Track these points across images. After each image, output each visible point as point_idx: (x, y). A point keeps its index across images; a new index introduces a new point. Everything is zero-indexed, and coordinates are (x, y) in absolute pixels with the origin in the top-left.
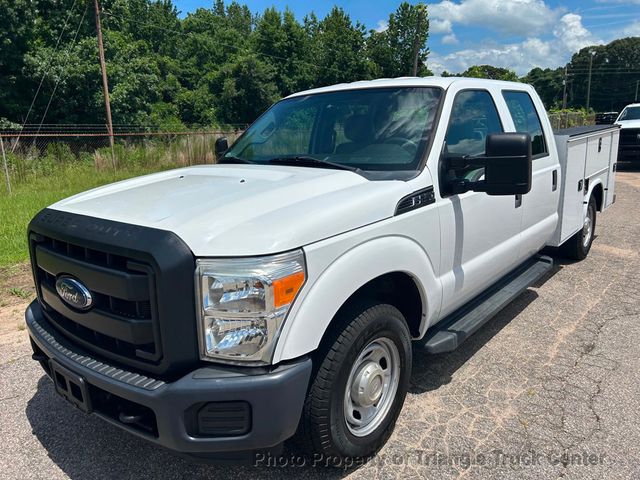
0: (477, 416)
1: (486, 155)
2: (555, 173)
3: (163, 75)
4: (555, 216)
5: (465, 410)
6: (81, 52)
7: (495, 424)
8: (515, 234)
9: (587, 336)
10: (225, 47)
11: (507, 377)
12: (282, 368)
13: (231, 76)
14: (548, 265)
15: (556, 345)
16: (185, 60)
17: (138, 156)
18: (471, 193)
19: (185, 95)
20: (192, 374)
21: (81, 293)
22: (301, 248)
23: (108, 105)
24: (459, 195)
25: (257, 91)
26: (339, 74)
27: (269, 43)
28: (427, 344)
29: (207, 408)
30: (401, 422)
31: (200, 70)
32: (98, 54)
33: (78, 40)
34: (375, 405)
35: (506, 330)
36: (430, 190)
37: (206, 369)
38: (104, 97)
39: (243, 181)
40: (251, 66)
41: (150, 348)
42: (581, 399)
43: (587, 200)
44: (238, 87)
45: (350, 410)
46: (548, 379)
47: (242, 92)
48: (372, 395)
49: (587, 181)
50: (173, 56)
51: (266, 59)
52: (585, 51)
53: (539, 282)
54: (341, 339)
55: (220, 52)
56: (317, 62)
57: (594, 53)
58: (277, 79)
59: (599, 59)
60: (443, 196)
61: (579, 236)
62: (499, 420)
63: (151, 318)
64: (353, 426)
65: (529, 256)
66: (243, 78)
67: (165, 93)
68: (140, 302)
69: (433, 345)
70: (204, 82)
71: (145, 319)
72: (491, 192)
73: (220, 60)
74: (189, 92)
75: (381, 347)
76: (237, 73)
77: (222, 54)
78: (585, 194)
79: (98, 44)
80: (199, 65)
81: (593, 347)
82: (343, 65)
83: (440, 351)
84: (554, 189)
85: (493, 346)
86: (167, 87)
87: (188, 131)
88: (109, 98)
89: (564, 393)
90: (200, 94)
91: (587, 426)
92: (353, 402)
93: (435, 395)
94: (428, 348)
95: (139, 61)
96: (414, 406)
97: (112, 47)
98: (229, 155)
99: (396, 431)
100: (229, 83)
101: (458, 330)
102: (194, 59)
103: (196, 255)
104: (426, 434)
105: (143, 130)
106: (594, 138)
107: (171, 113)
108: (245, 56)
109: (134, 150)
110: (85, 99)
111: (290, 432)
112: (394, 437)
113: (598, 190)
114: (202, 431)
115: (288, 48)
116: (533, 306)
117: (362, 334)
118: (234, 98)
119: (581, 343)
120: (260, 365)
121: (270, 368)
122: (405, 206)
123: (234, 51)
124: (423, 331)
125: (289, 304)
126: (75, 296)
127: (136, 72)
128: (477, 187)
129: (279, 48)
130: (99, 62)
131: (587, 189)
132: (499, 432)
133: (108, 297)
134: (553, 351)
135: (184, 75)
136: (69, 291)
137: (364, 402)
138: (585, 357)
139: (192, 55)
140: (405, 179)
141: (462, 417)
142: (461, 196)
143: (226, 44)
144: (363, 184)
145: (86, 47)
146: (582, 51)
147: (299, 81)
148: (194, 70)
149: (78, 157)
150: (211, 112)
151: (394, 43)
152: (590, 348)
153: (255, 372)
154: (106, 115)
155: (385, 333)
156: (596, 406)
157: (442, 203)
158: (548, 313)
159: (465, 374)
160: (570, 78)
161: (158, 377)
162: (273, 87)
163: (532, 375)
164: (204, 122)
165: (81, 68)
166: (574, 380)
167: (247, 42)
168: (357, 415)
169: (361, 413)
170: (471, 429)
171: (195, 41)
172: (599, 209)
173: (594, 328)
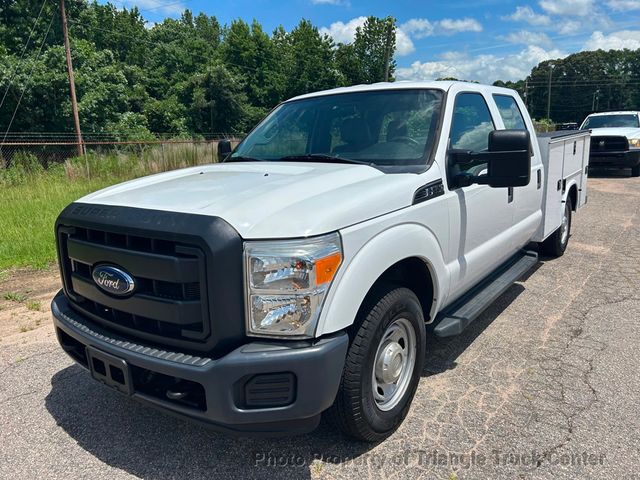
0: (484, 393)
1: (489, 150)
2: (539, 171)
3: (131, 84)
4: (540, 212)
5: (472, 388)
6: (48, 61)
7: (501, 399)
8: (508, 228)
9: (575, 323)
10: (195, 57)
11: (507, 359)
12: (323, 341)
13: (202, 86)
14: (533, 259)
15: (548, 330)
16: (154, 69)
17: (110, 165)
18: (475, 186)
19: (154, 104)
20: (239, 349)
21: (123, 280)
22: (337, 231)
23: (76, 114)
24: (463, 188)
25: (227, 102)
26: (310, 84)
27: (237, 53)
28: (436, 329)
29: (255, 380)
30: (416, 401)
31: (169, 80)
32: (66, 63)
33: (46, 48)
34: (395, 383)
35: (499, 319)
36: (439, 182)
37: (251, 345)
38: (72, 107)
39: (266, 175)
40: (220, 76)
41: (198, 327)
42: (577, 376)
43: (565, 199)
44: (208, 98)
45: (375, 386)
46: (544, 360)
47: (212, 103)
48: (394, 372)
49: (565, 181)
50: (141, 65)
51: (235, 69)
52: (544, 65)
53: (525, 277)
54: (369, 317)
55: (188, 61)
56: (287, 73)
57: (553, 66)
58: (248, 90)
59: (558, 72)
60: (450, 188)
61: (557, 233)
62: (505, 396)
63: (199, 299)
64: (378, 401)
65: (516, 251)
66: (213, 88)
67: (132, 102)
68: (186, 285)
69: (441, 329)
70: (172, 93)
71: (192, 299)
72: (494, 185)
73: (190, 69)
74: (157, 102)
75: (399, 328)
76: (207, 83)
77: (191, 64)
78: (563, 193)
79: (65, 51)
80: (167, 75)
81: (581, 331)
82: (313, 76)
83: (447, 335)
84: (539, 187)
85: (490, 333)
86: (135, 97)
87: (158, 141)
88: (77, 107)
89: (561, 372)
90: (170, 105)
91: (585, 399)
92: (377, 379)
93: (443, 377)
94: (437, 332)
95: (108, 69)
96: (425, 387)
97: (79, 55)
98: (236, 155)
99: (412, 409)
100: (199, 94)
101: (461, 316)
102: (162, 68)
103: (244, 237)
104: (440, 410)
105: (113, 140)
106: (569, 142)
107: (140, 122)
108: (214, 67)
109: (104, 160)
110: (52, 108)
111: (330, 402)
112: (411, 414)
113: (574, 190)
114: (248, 403)
115: (257, 58)
116: (521, 297)
117: (387, 313)
118: (204, 109)
119: (569, 329)
120: (304, 338)
121: (312, 341)
122: (420, 196)
123: (204, 61)
124: (433, 315)
125: (329, 282)
126: (115, 282)
127: (104, 81)
128: (481, 180)
129: (247, 58)
130: (67, 70)
131: (564, 189)
132: (506, 406)
133: (151, 280)
134: (545, 337)
135: (151, 84)
136: (109, 278)
137: (388, 378)
138: (574, 340)
139: (160, 65)
140: (418, 172)
141: (471, 395)
142: (465, 189)
143: (195, 53)
144: (381, 177)
145: (52, 55)
146: (540, 65)
147: (270, 91)
148: (164, 81)
149: (46, 167)
150: (180, 123)
151: (362, 55)
152: (578, 333)
153: (299, 345)
154: (74, 125)
155: (405, 314)
156: (591, 381)
157: (450, 195)
158: (535, 303)
159: (467, 358)
160: (530, 90)
161: (203, 355)
162: (244, 97)
163: (529, 356)
164: (175, 131)
165: (47, 77)
166: (567, 359)
167: (216, 53)
168: (380, 391)
169: (384, 390)
170: (480, 404)
171: (163, 51)
172: (574, 209)
173: (580, 315)
